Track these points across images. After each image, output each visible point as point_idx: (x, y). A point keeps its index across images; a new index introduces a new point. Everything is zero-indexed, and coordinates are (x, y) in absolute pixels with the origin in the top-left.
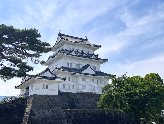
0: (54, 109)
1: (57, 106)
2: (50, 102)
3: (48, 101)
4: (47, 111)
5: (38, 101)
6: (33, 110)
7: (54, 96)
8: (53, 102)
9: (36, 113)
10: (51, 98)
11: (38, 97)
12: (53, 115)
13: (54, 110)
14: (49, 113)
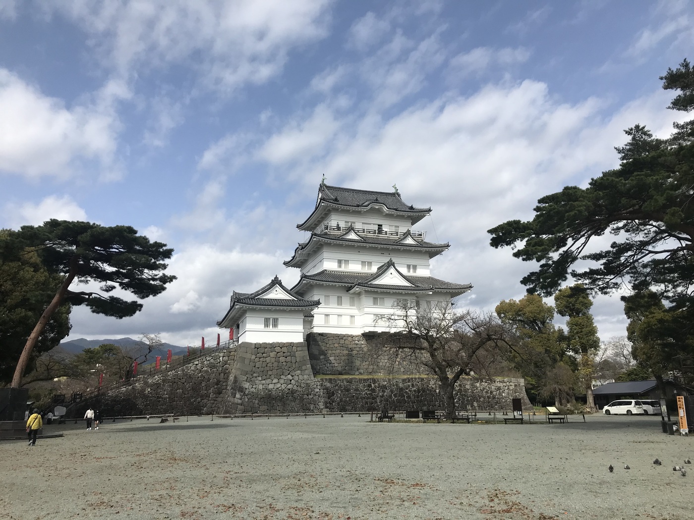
0: (293, 376)
1: (300, 368)
2: (282, 359)
3: (277, 357)
4: (275, 381)
5: (253, 357)
6: (241, 379)
7: (291, 345)
8: (289, 359)
9: (246, 385)
10: (285, 349)
11: (253, 347)
12: (289, 389)
13: (291, 378)
14: (279, 385)
